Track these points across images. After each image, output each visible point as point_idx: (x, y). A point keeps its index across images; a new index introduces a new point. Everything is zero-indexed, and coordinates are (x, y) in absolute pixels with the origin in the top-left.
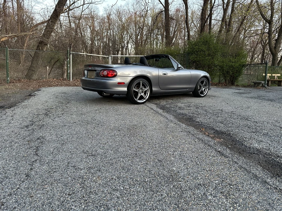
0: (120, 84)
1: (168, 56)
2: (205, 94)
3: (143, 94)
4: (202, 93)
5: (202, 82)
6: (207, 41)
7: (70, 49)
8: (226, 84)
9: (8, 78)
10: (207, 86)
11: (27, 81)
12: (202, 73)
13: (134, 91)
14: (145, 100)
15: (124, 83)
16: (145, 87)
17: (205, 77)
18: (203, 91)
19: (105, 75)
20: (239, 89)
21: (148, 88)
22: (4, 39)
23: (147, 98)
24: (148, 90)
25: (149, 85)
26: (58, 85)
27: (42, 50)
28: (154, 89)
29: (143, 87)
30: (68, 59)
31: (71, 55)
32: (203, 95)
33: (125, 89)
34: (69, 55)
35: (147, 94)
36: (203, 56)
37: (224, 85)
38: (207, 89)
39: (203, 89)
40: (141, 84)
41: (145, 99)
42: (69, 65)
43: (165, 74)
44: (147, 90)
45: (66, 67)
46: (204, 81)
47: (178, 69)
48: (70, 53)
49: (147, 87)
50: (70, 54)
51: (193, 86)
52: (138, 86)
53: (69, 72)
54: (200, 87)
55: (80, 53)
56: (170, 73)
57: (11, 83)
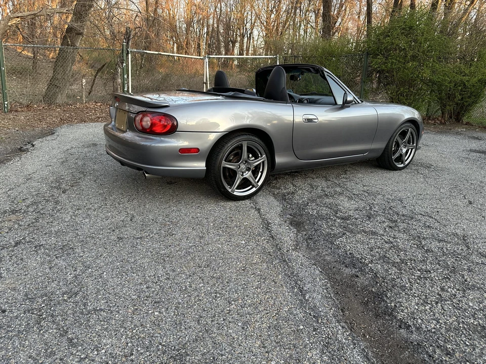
0: (187, 153)
1: (322, 71)
2: (407, 163)
3: (248, 175)
4: (400, 159)
5: (403, 134)
6: (411, 28)
7: (128, 43)
8: (443, 121)
9: (6, 103)
10: (413, 143)
11: (43, 107)
12: (405, 113)
13: (225, 168)
14: (254, 189)
15: (197, 150)
16: (256, 157)
17: (412, 121)
18: (404, 156)
19: (147, 127)
20: (477, 138)
21: (263, 158)
22: (15, 22)
23: (260, 184)
24: (263, 162)
25: (267, 151)
26: (99, 118)
27: (73, 45)
28: (279, 160)
29: (250, 155)
30: (124, 64)
31: (130, 55)
32: (402, 165)
33: (201, 165)
34: (125, 55)
35: (260, 174)
36: (401, 60)
37: (439, 122)
38: (413, 150)
39: (404, 150)
40: (245, 149)
41: (253, 186)
42: (126, 76)
43: (310, 120)
44: (260, 163)
45: (120, 80)
46: (408, 130)
47: (346, 104)
48: (128, 51)
49: (262, 155)
50: (127, 54)
51: (380, 145)
52: (237, 154)
53: (126, 89)
54: (398, 145)
55: (148, 52)
56: (323, 115)
57: (11, 111)
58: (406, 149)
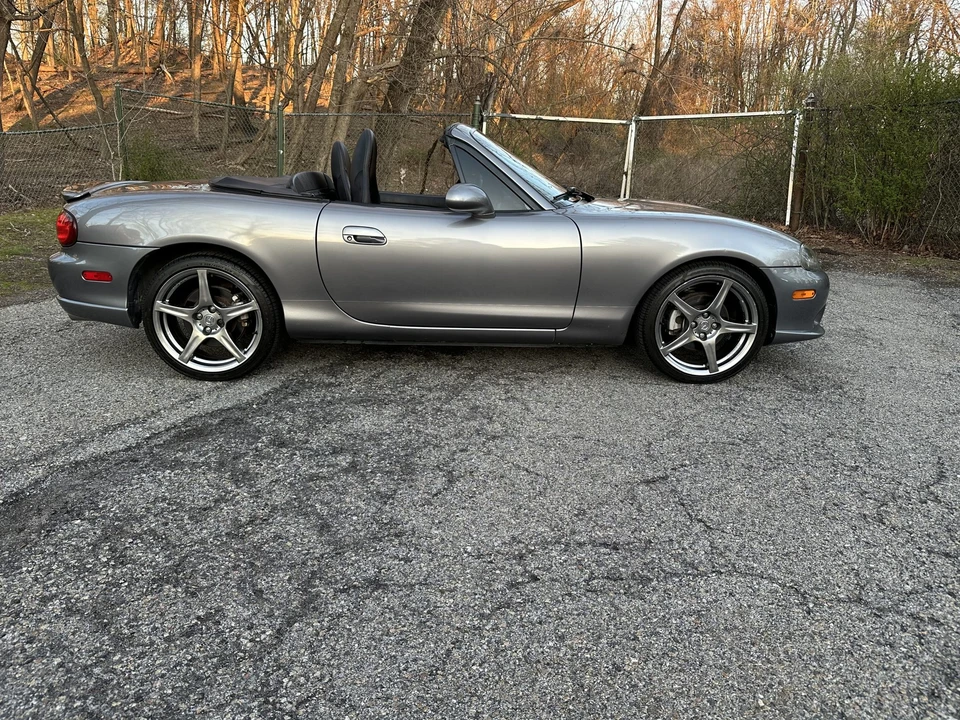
0: (95, 280)
4: (702, 355)
5: (699, 294)
10: (751, 321)
23: (247, 355)
24: (254, 313)
25: (260, 291)
27: (396, 110)
29: (234, 299)
31: (485, 124)
32: (706, 373)
33: (117, 303)
38: (752, 338)
39: (712, 340)
40: (203, 282)
43: (364, 239)
54: (686, 319)
55: (519, 116)
58: (718, 333)
